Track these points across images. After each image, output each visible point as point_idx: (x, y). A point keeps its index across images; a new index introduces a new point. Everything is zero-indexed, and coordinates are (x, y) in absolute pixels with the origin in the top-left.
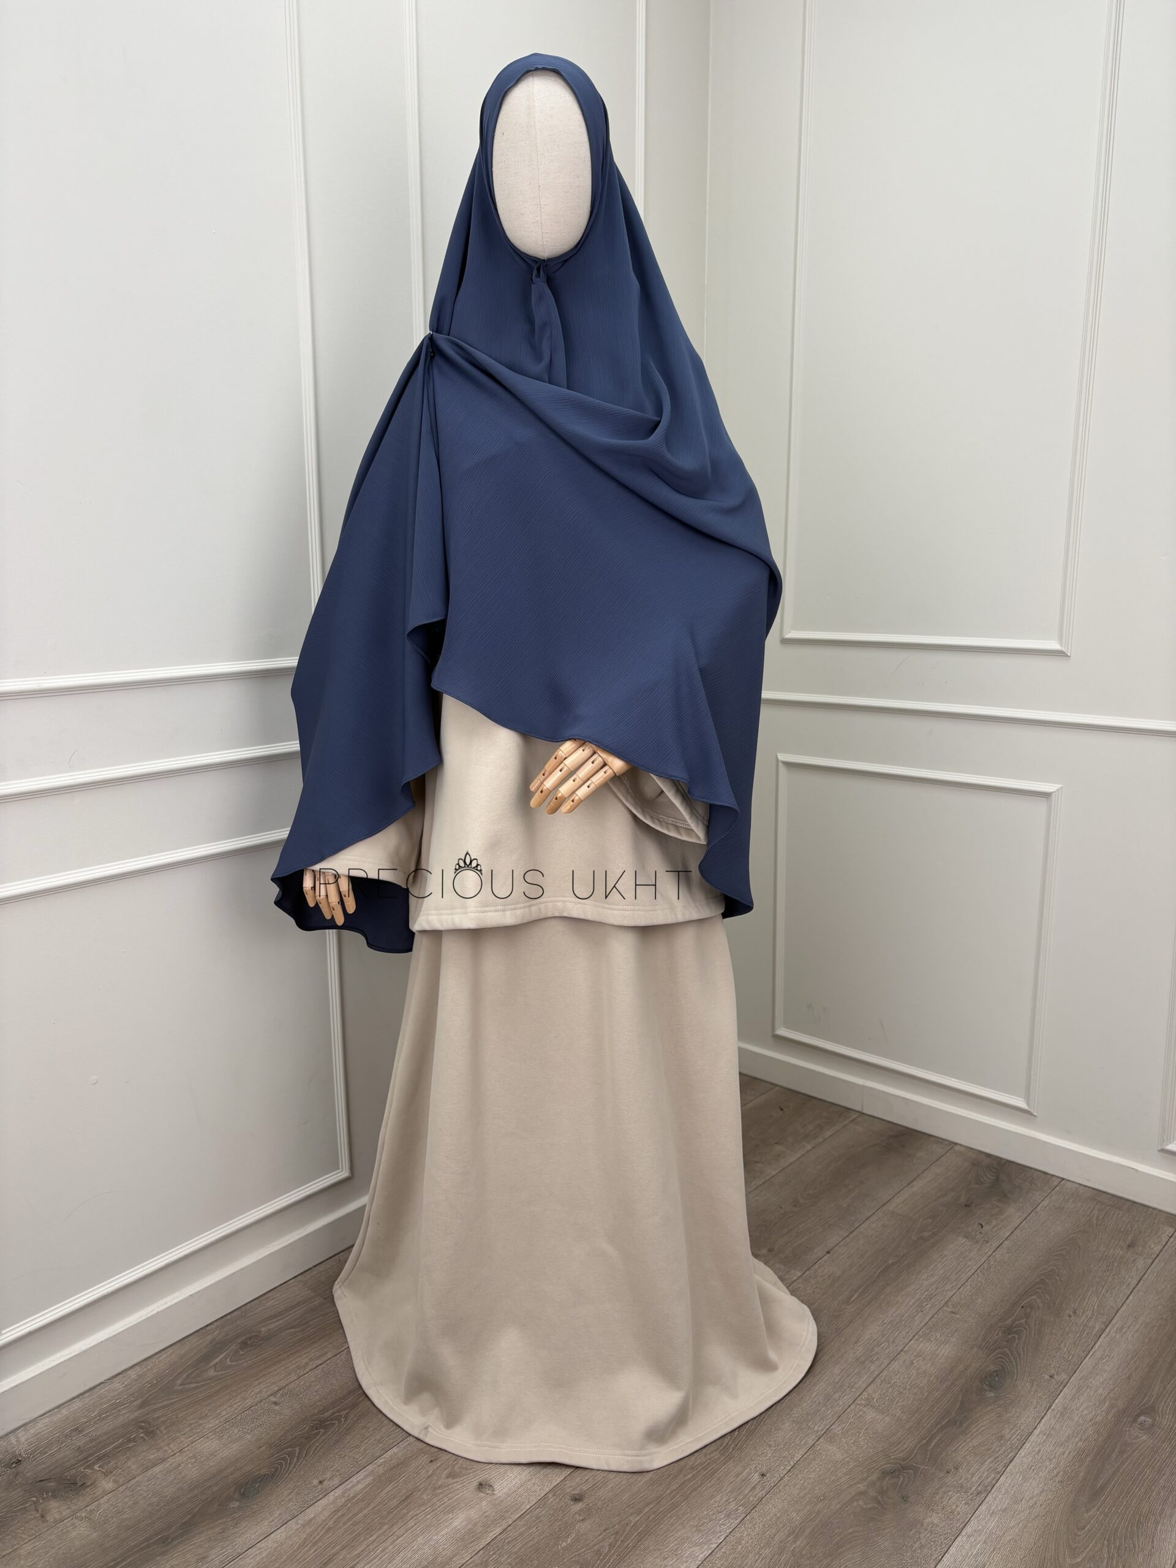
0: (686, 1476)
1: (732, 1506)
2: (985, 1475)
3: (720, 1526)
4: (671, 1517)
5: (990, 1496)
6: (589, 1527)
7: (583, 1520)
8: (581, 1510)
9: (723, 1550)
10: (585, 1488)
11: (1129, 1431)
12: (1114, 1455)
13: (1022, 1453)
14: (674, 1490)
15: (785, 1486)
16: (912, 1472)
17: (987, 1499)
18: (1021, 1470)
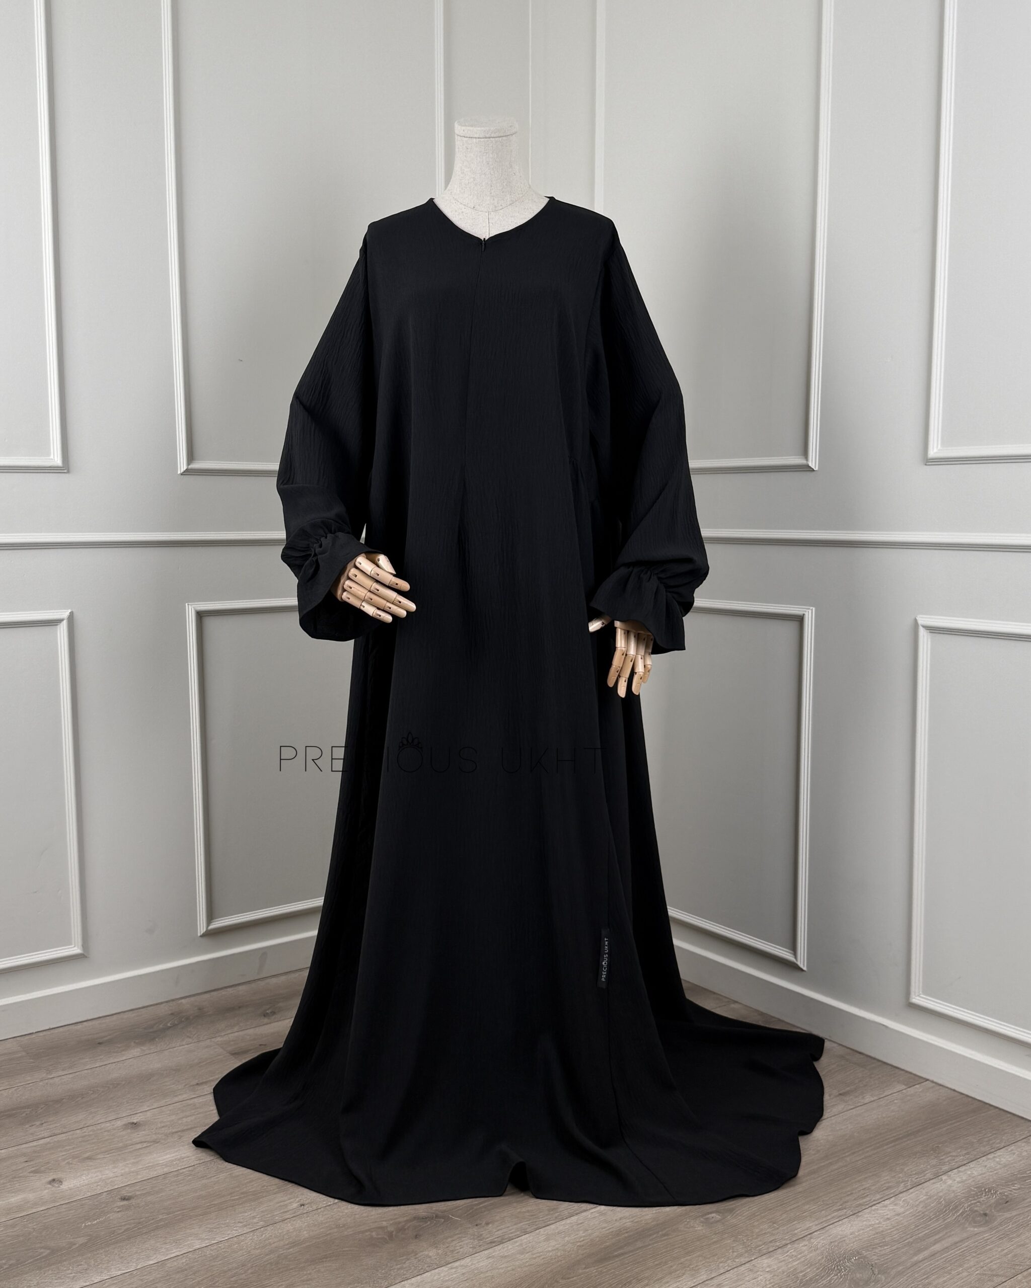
0: (234, 1197)
1: (255, 1220)
2: (512, 1231)
3: (232, 1231)
4: (194, 1220)
5: (501, 1246)
6: (120, 1216)
7: (118, 1212)
8: (122, 1206)
9: (220, 1245)
10: (138, 1193)
11: (689, 1222)
12: (655, 1236)
13: (563, 1222)
14: (214, 1204)
15: (315, 1214)
16: (443, 1220)
17: (496, 1247)
18: (549, 1233)
